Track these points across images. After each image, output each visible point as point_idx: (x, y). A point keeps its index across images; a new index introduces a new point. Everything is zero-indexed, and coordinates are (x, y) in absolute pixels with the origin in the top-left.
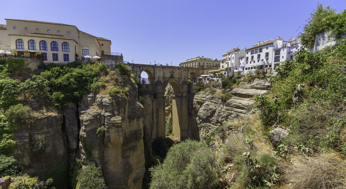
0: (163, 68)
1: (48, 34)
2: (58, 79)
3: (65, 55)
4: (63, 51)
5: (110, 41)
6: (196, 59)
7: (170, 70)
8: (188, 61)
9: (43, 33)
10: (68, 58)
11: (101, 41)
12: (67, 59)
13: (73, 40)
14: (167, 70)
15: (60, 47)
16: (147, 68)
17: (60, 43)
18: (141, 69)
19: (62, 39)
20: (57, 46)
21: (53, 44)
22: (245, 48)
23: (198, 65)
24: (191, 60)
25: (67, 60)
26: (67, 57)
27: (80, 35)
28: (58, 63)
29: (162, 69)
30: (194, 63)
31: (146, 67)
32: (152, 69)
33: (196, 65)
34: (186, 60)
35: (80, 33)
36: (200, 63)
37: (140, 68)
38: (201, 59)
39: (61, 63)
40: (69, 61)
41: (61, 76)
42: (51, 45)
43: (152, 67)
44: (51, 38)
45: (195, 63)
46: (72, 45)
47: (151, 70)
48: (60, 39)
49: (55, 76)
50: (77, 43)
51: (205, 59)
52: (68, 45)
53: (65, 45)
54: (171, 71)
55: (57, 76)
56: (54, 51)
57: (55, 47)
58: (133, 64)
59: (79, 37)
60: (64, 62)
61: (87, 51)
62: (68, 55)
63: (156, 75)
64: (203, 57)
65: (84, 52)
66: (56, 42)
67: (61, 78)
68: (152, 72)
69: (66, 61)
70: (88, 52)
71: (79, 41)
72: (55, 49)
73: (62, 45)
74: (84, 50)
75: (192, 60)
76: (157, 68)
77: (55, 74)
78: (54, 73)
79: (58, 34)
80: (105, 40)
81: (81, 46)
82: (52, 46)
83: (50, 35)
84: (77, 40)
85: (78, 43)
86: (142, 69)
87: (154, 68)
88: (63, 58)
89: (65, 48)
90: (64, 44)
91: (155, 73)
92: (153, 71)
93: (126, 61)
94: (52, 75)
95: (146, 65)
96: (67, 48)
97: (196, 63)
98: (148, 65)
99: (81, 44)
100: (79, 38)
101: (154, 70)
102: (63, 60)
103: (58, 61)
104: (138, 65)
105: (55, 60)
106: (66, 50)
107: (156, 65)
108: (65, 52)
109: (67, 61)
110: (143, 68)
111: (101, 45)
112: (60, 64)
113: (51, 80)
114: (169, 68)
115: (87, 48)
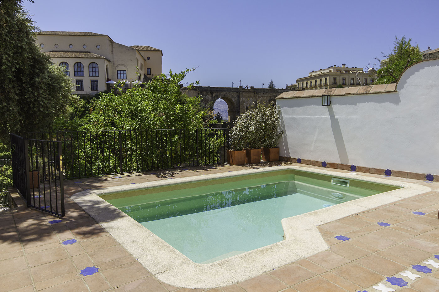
0: (254, 94)
1: (70, 50)
2: (83, 118)
3: (93, 82)
4: (90, 76)
5: (161, 51)
6: (327, 71)
7: (270, 95)
8: (314, 74)
9: (64, 50)
10: (97, 86)
11: (146, 52)
12: (95, 87)
13: (103, 58)
14: (262, 96)
15: (86, 70)
16: (225, 94)
17: (86, 63)
18: (213, 96)
19: (89, 58)
20: (82, 68)
21: (77, 66)
22: (429, 48)
23: (331, 83)
24: (317, 73)
25: (95, 89)
26: (95, 85)
27: (114, 49)
28: (84, 94)
29: (252, 95)
30: (323, 80)
31: (223, 91)
32: (235, 96)
33: (328, 84)
34: (309, 73)
35: (113, 46)
36: (335, 79)
37: (212, 94)
38: (339, 70)
39: (87, 93)
40: (98, 90)
41: (87, 113)
42: (74, 67)
43: (234, 92)
44: (74, 58)
45: (326, 80)
46: (102, 65)
47: (233, 96)
48: (86, 58)
49: (79, 114)
50: (109, 61)
51: (348, 71)
52: (96, 66)
53: (93, 66)
54: (272, 98)
55: (81, 114)
56: (78, 76)
57: (79, 70)
58: (200, 87)
59: (112, 51)
60: (91, 92)
61: (125, 72)
62: (96, 81)
63: (241, 106)
64: (345, 65)
65: (119, 75)
66: (80, 63)
67: (87, 117)
68: (234, 100)
69: (93, 90)
70: (125, 75)
71: (113, 58)
72: (79, 73)
73: (89, 67)
74: (119, 72)
75: (320, 73)
76: (244, 94)
77: (80, 112)
78: (78, 110)
79: (84, 50)
80: (152, 49)
81: (115, 66)
82: (76, 69)
83: (73, 52)
84: (110, 57)
85: (111, 60)
86: (216, 95)
87: (238, 94)
88: (90, 87)
89: (92, 72)
90: (91, 66)
91: (241, 103)
92: (236, 99)
93: (187, 83)
94: (76, 113)
95: (224, 88)
96: (95, 72)
97: (328, 78)
98: (226, 88)
99: (115, 63)
100: (113, 53)
101: (239, 97)
102: (90, 89)
103: (83, 90)
104: (209, 89)
105: (79, 90)
106: (94, 75)
107: (241, 87)
108: (93, 76)
109: (95, 91)
110: (219, 93)
111: (146, 59)
112: (86, 96)
113: (74, 119)
114: (267, 92)
115: (124, 68)
